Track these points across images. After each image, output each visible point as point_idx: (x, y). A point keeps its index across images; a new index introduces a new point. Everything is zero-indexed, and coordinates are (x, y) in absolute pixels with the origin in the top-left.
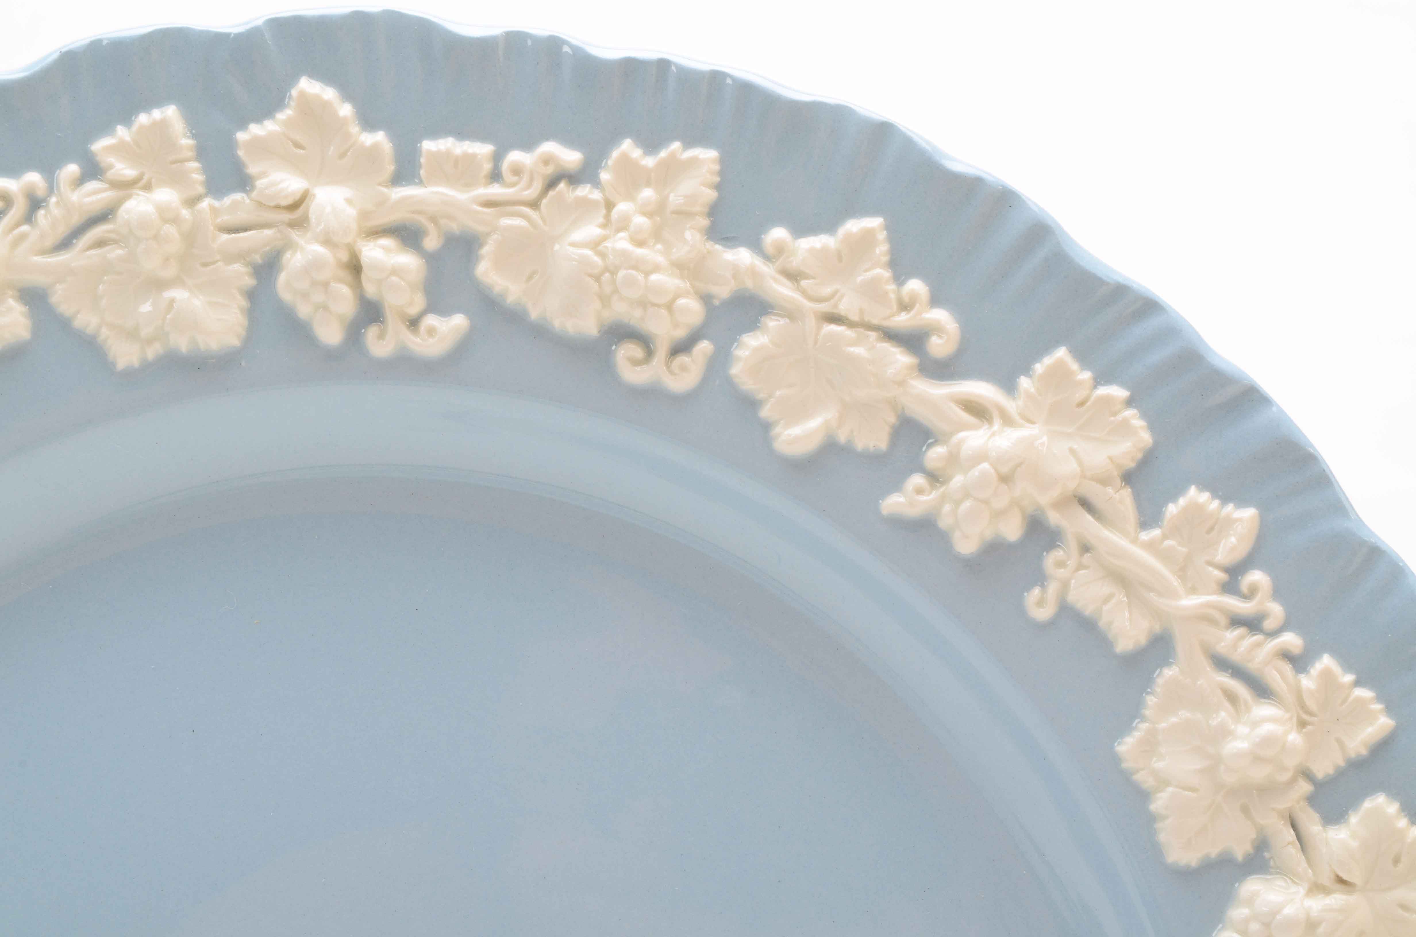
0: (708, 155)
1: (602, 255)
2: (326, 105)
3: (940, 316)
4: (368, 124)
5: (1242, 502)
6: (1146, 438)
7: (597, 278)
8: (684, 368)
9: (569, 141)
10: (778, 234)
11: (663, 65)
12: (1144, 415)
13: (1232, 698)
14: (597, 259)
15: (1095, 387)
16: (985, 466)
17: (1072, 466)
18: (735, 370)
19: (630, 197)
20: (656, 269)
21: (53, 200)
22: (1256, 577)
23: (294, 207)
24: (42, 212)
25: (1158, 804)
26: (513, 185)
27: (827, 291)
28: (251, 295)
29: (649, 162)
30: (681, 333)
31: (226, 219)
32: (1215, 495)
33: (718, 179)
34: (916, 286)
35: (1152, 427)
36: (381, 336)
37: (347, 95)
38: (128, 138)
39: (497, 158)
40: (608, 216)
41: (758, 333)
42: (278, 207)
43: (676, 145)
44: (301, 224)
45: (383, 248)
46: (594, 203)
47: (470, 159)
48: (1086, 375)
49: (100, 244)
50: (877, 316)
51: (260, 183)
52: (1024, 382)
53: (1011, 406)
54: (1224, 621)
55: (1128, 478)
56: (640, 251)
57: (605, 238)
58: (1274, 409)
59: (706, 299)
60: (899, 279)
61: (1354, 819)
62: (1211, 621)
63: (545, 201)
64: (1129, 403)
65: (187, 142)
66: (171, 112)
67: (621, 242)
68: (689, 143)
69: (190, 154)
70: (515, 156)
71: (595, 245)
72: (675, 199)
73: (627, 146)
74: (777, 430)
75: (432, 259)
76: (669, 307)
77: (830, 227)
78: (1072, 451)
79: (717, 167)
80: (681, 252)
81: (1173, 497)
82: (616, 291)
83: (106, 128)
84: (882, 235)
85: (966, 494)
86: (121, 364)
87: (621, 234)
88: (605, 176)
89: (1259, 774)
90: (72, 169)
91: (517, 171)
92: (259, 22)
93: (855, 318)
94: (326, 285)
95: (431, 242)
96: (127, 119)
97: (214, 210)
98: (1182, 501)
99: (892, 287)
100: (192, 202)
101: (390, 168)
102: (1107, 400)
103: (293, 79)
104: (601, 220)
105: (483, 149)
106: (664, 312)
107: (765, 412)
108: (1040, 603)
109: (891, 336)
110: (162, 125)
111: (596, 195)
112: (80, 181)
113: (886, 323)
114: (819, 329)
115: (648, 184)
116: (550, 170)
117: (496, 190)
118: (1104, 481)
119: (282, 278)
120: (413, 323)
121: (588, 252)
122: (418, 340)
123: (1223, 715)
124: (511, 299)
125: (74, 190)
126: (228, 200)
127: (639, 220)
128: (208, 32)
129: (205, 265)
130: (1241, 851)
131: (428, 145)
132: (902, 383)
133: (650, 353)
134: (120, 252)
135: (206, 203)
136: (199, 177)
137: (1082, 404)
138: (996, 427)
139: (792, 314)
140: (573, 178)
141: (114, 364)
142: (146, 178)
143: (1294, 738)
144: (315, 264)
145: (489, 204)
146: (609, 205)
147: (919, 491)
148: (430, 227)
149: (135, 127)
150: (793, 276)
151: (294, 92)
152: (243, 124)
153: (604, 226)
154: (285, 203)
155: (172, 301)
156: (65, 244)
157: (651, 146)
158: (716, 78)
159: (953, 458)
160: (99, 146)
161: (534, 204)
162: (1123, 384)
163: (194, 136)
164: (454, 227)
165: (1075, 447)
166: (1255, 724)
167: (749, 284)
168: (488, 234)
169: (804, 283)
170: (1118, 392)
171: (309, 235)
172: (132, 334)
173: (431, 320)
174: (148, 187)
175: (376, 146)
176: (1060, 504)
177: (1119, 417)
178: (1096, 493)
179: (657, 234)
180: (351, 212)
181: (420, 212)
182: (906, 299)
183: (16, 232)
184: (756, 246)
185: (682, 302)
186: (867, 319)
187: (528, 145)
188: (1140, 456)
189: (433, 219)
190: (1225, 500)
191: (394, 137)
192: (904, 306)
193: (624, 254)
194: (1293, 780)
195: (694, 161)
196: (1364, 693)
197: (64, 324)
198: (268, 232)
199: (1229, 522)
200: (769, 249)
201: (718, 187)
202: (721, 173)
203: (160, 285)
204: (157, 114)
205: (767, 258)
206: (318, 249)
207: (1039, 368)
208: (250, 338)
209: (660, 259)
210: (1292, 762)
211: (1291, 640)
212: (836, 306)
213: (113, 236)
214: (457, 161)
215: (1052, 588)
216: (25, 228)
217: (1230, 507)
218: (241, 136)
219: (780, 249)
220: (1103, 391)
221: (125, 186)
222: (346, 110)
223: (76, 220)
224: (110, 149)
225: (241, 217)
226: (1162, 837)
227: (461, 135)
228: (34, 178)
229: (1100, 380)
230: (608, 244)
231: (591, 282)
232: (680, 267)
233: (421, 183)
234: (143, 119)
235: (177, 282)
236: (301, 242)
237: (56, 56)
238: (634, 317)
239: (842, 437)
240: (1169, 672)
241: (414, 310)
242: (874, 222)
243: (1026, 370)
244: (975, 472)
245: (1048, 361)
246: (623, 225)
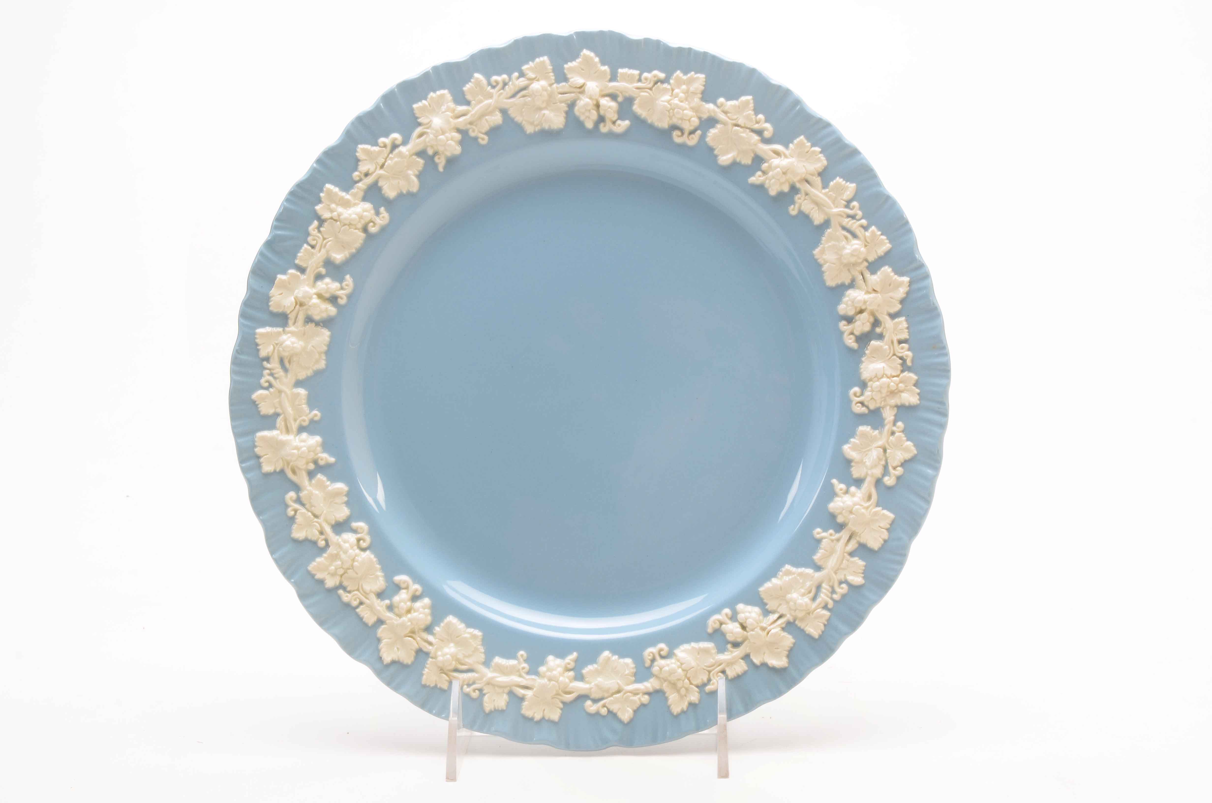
0: (702, 76)
1: (670, 105)
2: (591, 58)
3: (768, 125)
4: (603, 63)
5: (852, 182)
6: (825, 162)
7: (669, 111)
8: (693, 138)
9: (661, 70)
10: (721, 100)
11: (690, 49)
12: (825, 156)
13: (846, 238)
14: (669, 106)
15: (811, 147)
16: (779, 169)
17: (804, 170)
18: (708, 139)
19: (679, 87)
20: (686, 109)
21: (511, 83)
22: (855, 203)
23: (581, 87)
24: (507, 86)
25: (824, 268)
26: (645, 83)
27: (735, 117)
28: (567, 113)
29: (685, 78)
30: (692, 128)
31: (561, 90)
32: (844, 180)
33: (704, 83)
34: (761, 116)
35: (827, 160)
36: (605, 126)
37: (597, 55)
38: (533, 66)
39: (640, 75)
40: (672, 93)
41: (714, 129)
42: (576, 87)
43: (693, 73)
44: (582, 92)
45: (606, 100)
46: (668, 89)
47: (633, 75)
48: (809, 144)
49: (524, 96)
50: (749, 125)
51: (571, 80)
52: (791, 145)
53: (787, 152)
54: (845, 216)
55: (820, 174)
56: (681, 104)
57: (671, 100)
58: (862, 155)
59: (700, 118)
60: (756, 114)
61: (879, 273)
62: (842, 216)
63: (654, 88)
64: (821, 152)
65: (550, 67)
66: (545, 58)
67: (676, 101)
68: (696, 73)
69: (551, 71)
70: (646, 75)
71: (668, 102)
72: (692, 89)
73: (678, 73)
74: (719, 157)
75: (620, 104)
76: (689, 120)
77: (737, 99)
78: (804, 166)
79: (704, 80)
80: (693, 104)
81: (832, 181)
82: (674, 115)
83: (527, 62)
84: (752, 101)
85: (773, 177)
86: (528, 132)
87: (676, 99)
88: (672, 81)
89: (853, 260)
90: (516, 74)
91: (646, 79)
92: (572, 33)
93: (743, 125)
94: (590, 111)
95: (620, 99)
96: (533, 60)
97: (557, 88)
98: (834, 181)
99: (754, 117)
100: (551, 85)
101: (609, 77)
102: (814, 152)
103: (581, 50)
104: (670, 94)
105: (636, 72)
106: (688, 122)
107: (716, 152)
108: (793, 210)
109: (753, 131)
110: (543, 62)
111: (669, 87)
112: (518, 78)
113: (752, 127)
114: (733, 128)
115: (684, 84)
116: (656, 79)
117: (640, 85)
118: (813, 175)
119: (576, 108)
120: (614, 123)
121: (666, 104)
122: (615, 128)
123: (844, 243)
124: (643, 117)
125: (517, 80)
126: (561, 85)
127: (682, 95)
128: (557, 35)
129: (554, 103)
130: (847, 282)
131: (620, 71)
132: (756, 145)
133: (683, 134)
134: (529, 99)
135: (555, 85)
136: (553, 78)
137: (807, 152)
138: (782, 158)
139: (725, 124)
140: (662, 82)
141: (526, 132)
142: (538, 77)
143: (863, 249)
144: (587, 104)
145: (638, 88)
146: (673, 90)
147: (760, 176)
148: (620, 95)
149: (535, 62)
150: (725, 113)
151: (582, 54)
152: (566, 63)
153: (671, 96)
154: (578, 86)
155: (544, 114)
156: (514, 96)
157: (685, 73)
158: (705, 54)
159: (770, 167)
160: (524, 68)
161: (651, 89)
162: (820, 147)
163: (552, 66)
164: (627, 95)
165: (805, 165)
166: (852, 245)
167: (713, 115)
168: (637, 97)
169: (728, 114)
170: (818, 149)
171: (585, 96)
172: (532, 123)
173: (619, 122)
174: (538, 80)
175: (605, 70)
176: (800, 181)
177: (818, 157)
178: (810, 178)
179: (686, 99)
180: (598, 90)
181: (617, 90)
182: (758, 120)
183: (500, 92)
184: (715, 103)
185: (693, 119)
186: (746, 126)
187: (650, 71)
188: (823, 168)
189: (621, 92)
190: (847, 181)
191: (610, 67)
192: (757, 122)
193: (677, 105)
194: (863, 262)
195: (698, 78)
196: (883, 237)
197: (512, 120)
198: (573, 95)
199: (848, 187)
200: (719, 105)
201: (704, 86)
202: (706, 82)
203: (540, 109)
204: (542, 59)
205: (718, 107)
206: (588, 100)
207: (795, 141)
208: (566, 125)
209: (687, 106)
210: (862, 257)
211: (864, 222)
212: (738, 122)
213: (528, 94)
214: (629, 75)
215: (797, 206)
216: (502, 91)
217: (848, 183)
218: (566, 66)
219: (722, 105)
220: (813, 149)
221: (532, 80)
222: (597, 59)
223: (517, 89)
224: (527, 69)
225: (566, 90)
226: (825, 278)
227: (630, 68)
228: (505, 76)
229: (813, 145)
230: (672, 101)
231: (667, 112)
232: (692, 109)
233: (618, 81)
234: (537, 60)
235: (546, 108)
236: (583, 98)
237: (513, 40)
238: (679, 123)
239: (738, 160)
240: (829, 230)
241: (614, 119)
242: (749, 97)
243: (792, 142)
244: (776, 171)
245: (798, 139)
246: (677, 96)
